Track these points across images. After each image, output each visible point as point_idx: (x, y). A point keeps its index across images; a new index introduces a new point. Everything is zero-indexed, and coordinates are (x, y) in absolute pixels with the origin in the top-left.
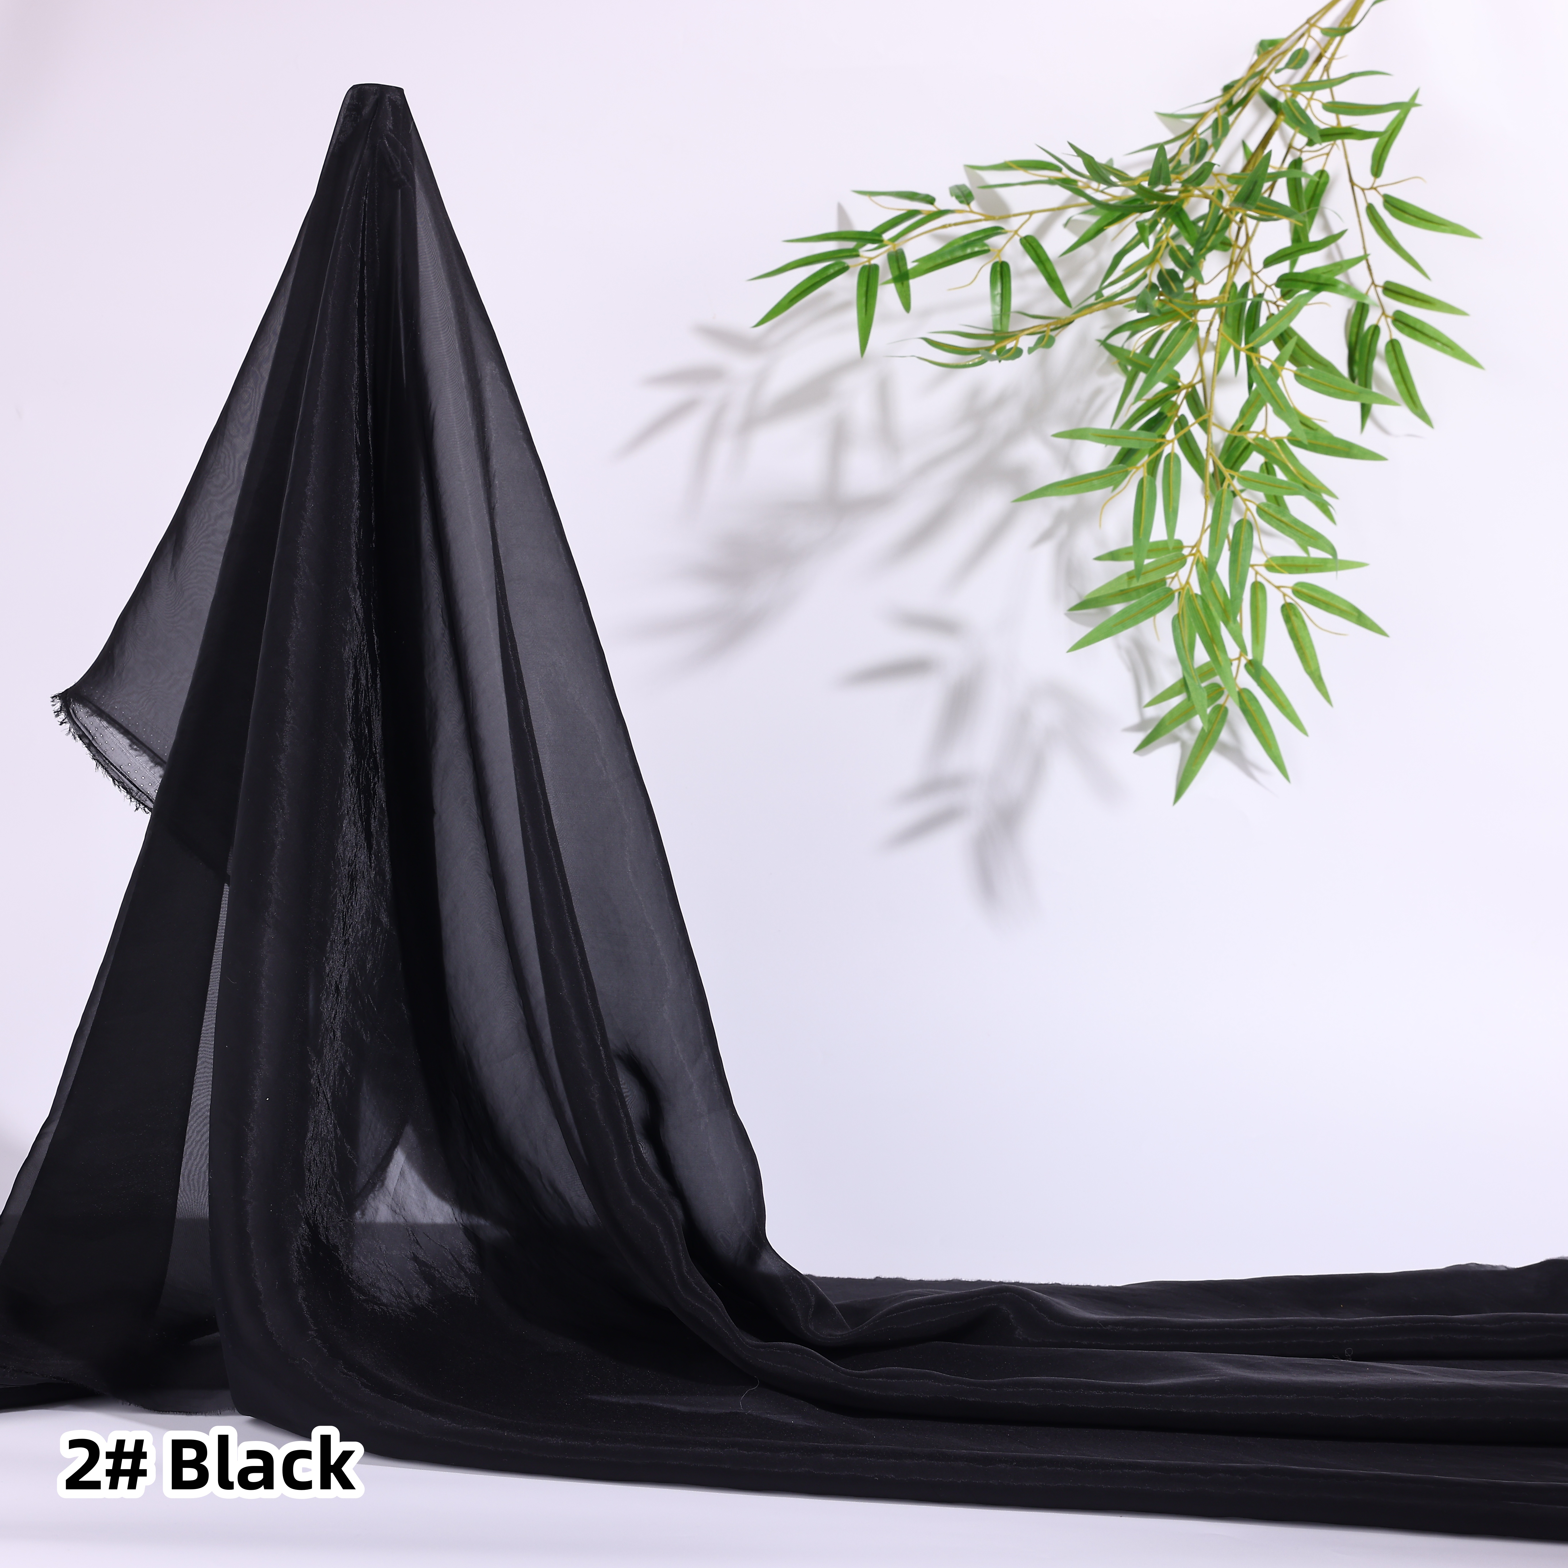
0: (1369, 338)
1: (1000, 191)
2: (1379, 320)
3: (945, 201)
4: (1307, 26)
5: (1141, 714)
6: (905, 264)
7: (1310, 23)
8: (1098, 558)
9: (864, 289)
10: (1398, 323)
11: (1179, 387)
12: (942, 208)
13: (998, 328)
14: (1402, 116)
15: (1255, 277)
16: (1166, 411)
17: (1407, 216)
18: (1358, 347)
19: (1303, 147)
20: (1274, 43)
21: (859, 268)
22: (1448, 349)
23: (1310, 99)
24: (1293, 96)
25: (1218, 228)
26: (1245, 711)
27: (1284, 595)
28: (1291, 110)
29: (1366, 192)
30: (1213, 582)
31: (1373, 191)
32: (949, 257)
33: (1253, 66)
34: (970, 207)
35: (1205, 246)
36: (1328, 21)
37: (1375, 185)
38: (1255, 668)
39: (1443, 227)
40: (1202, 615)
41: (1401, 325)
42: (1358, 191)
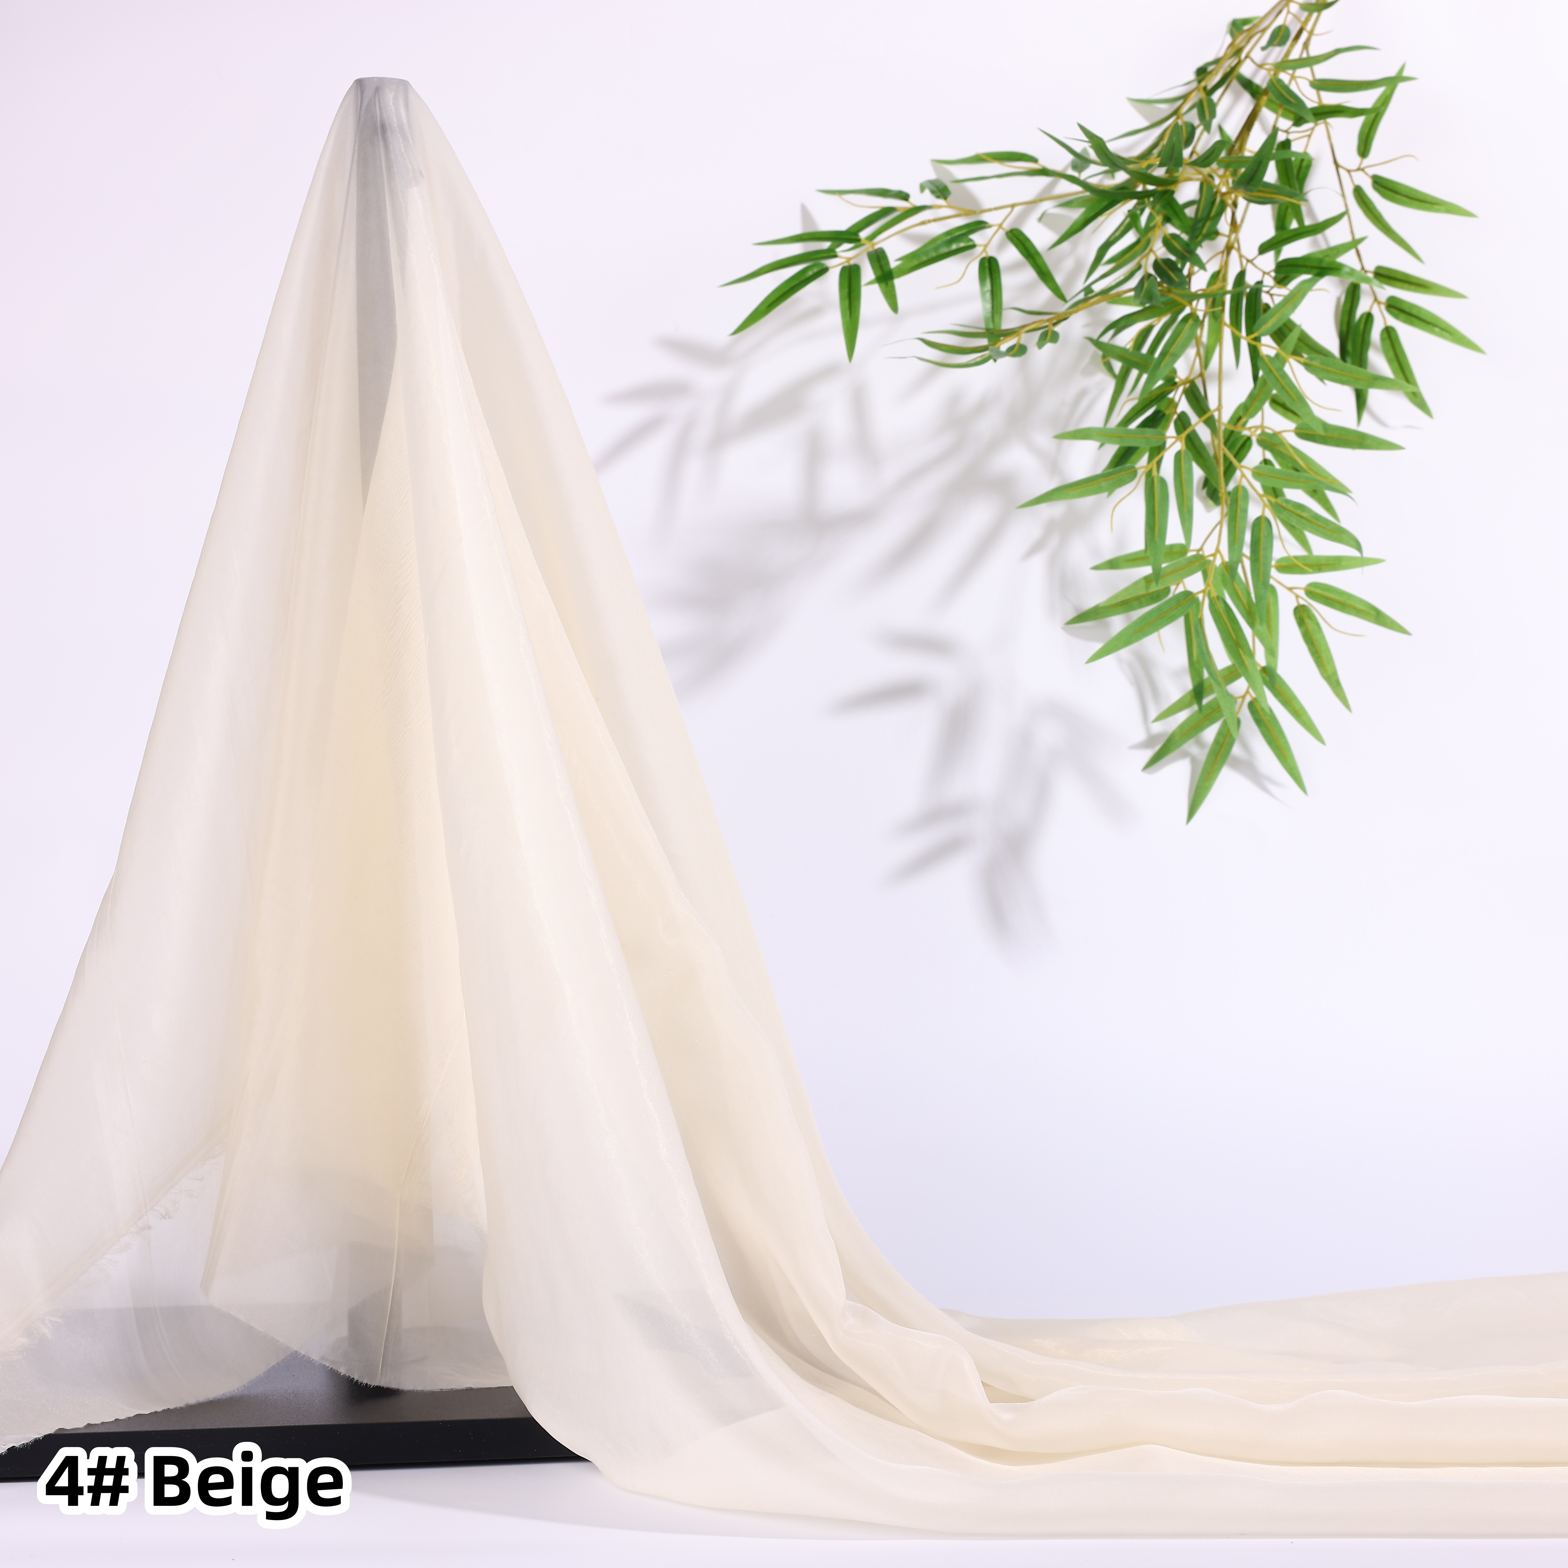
0: (1362, 326)
1: (969, 185)
2: (1371, 307)
3: (918, 198)
5: (1147, 729)
6: (888, 263)
8: (1096, 568)
9: (846, 291)
10: (1392, 310)
11: (1175, 384)
12: (918, 203)
13: (991, 326)
14: (1388, 92)
15: (1249, 265)
16: (1163, 408)
17: (1398, 197)
18: (1350, 337)
19: (1290, 128)
20: (1246, 21)
21: (839, 269)
22: (1447, 334)
23: (1293, 78)
24: (1276, 74)
25: (1212, 214)
26: (1259, 721)
27: (1297, 597)
28: (1277, 89)
29: (1353, 174)
30: (1235, 584)
31: (1360, 173)
32: (934, 254)
33: (1227, 47)
34: (947, 202)
35: (1201, 233)
37: (1363, 166)
38: (1270, 676)
39: (1437, 207)
40: (1225, 618)
41: (1396, 312)
42: (1343, 173)
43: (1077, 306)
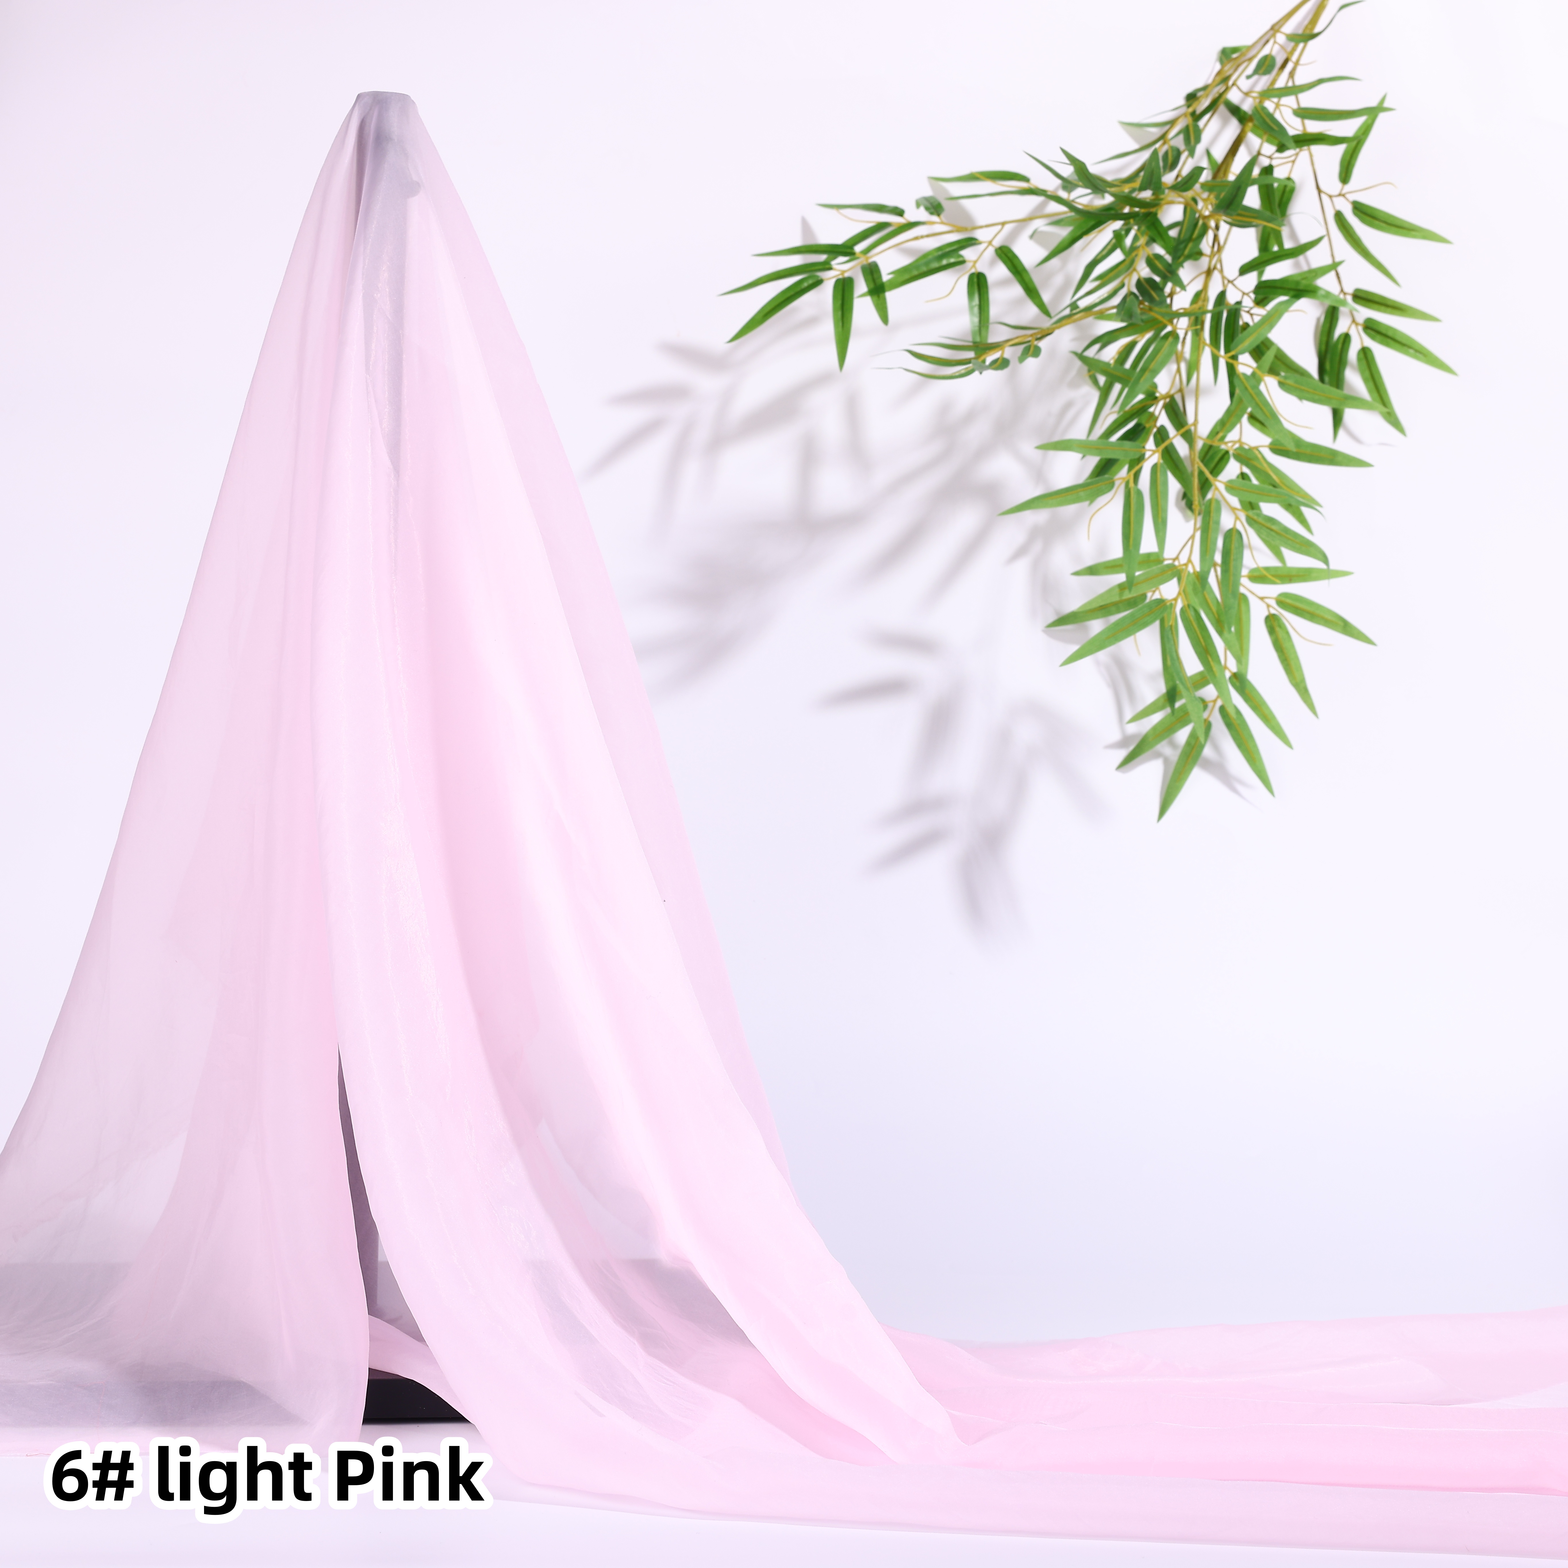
0: (1340, 346)
1: (964, 202)
2: (1349, 328)
3: (914, 214)
4: (1272, 32)
5: (1122, 730)
6: (880, 276)
7: (1275, 29)
8: (1077, 573)
9: (840, 302)
10: (1369, 331)
11: (1156, 398)
12: (913, 219)
13: (978, 339)
14: (1370, 121)
15: (1230, 286)
16: (1143, 422)
17: (1377, 222)
18: (1329, 356)
19: (1273, 154)
20: (1235, 50)
21: (833, 281)
22: (1420, 356)
23: (1277, 106)
24: (1261, 102)
25: (1193, 237)
26: (1229, 725)
27: (1268, 606)
28: (1261, 117)
29: (1335, 199)
30: (1205, 592)
31: (1341, 198)
32: (924, 269)
33: (1219, 73)
34: (941, 219)
35: (1182, 254)
36: (1289, 27)
37: (1344, 192)
38: (1240, 681)
39: (1413, 233)
40: (1195, 626)
41: (1372, 333)
42: (1325, 198)
43: (1062, 321)
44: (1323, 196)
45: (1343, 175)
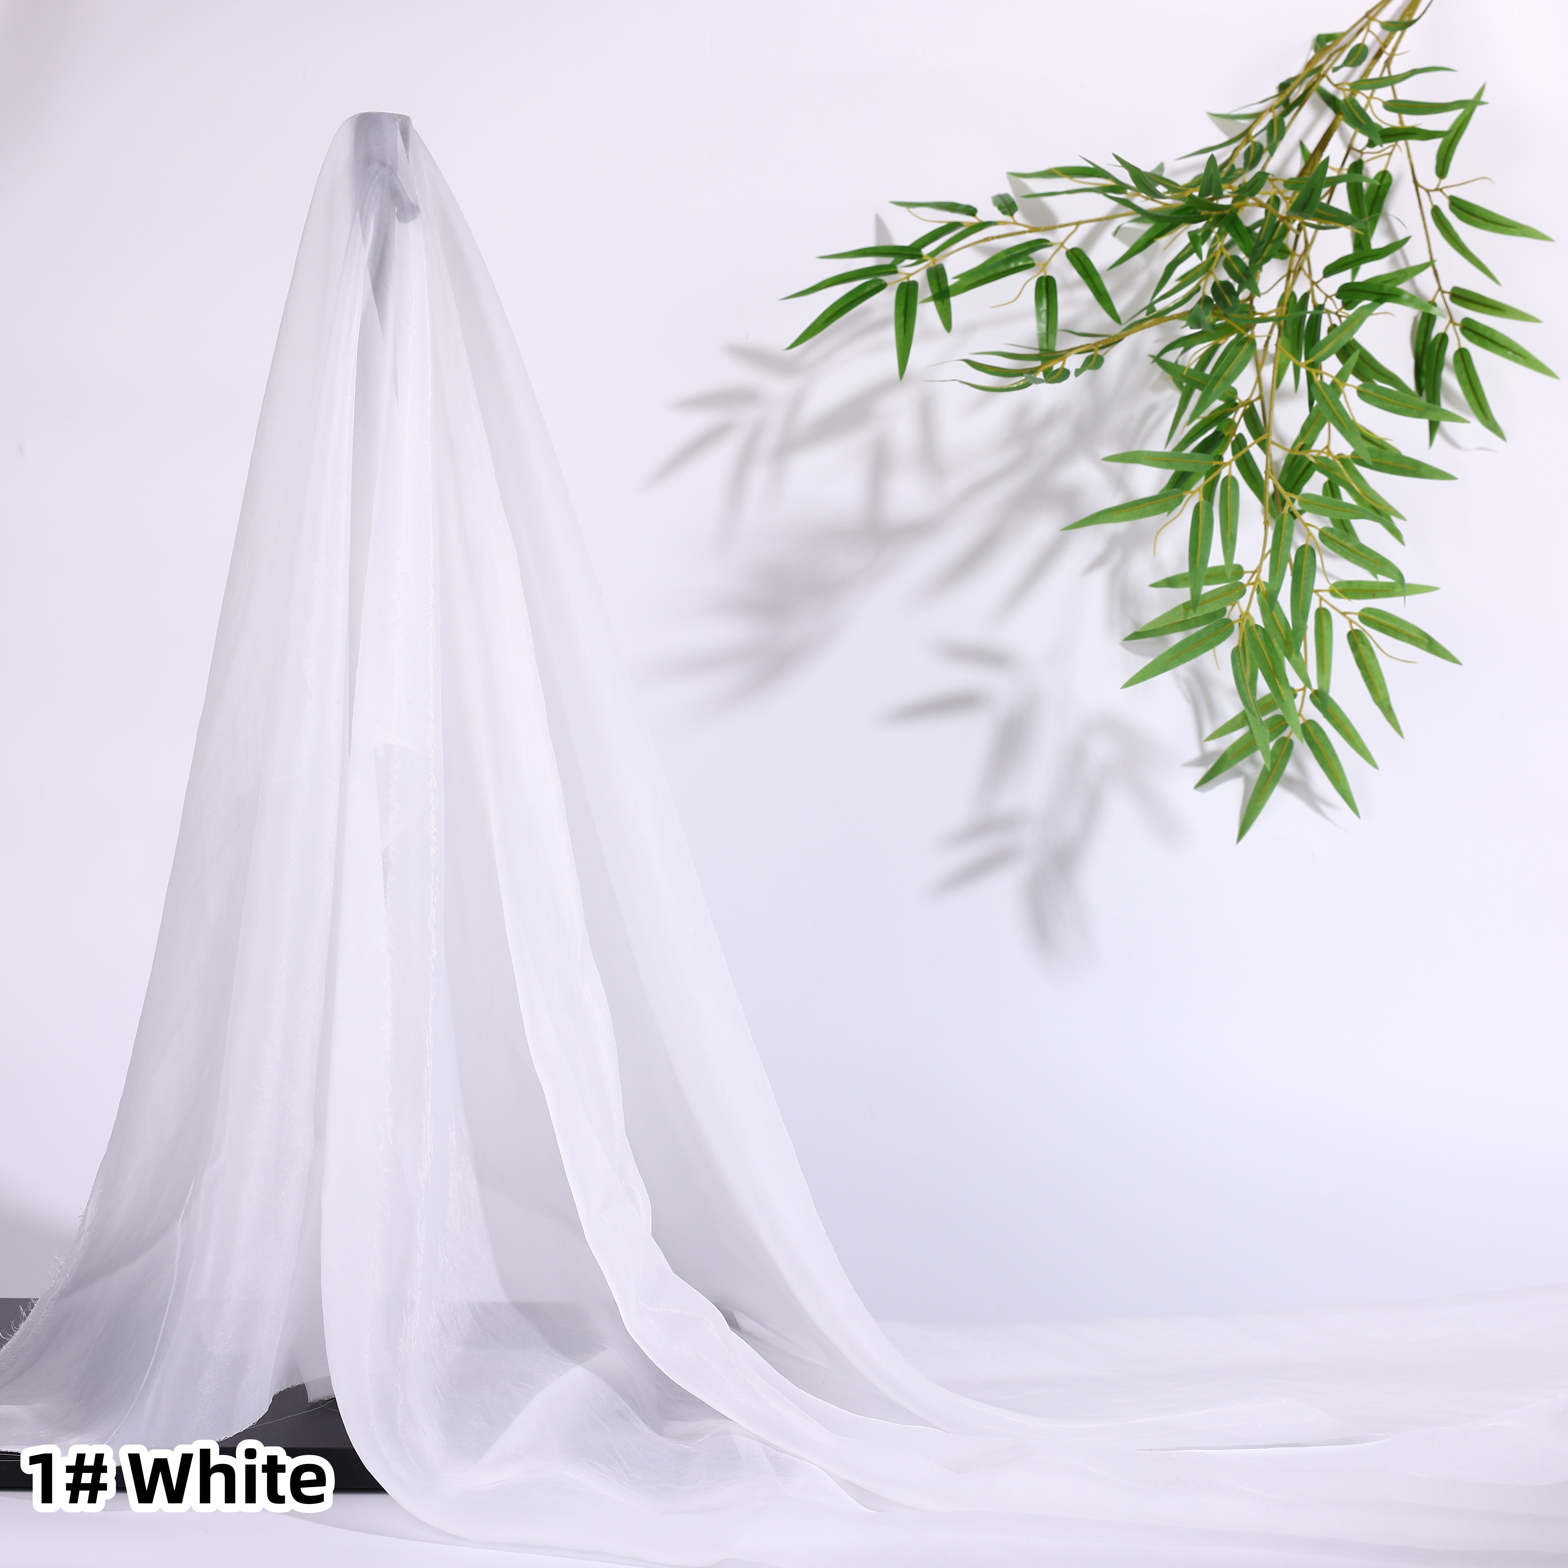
0: (1436, 347)
1: (1046, 200)
2: (1447, 328)
3: (988, 211)
4: (1366, 20)
5: (1202, 748)
6: (946, 280)
7: (1370, 16)
8: (1155, 585)
9: (903, 307)
10: (1467, 332)
11: (1236, 404)
12: (985, 219)
13: (1045, 347)
14: (1468, 113)
15: (1315, 287)
16: (1223, 430)
17: (1474, 218)
18: (1425, 357)
19: (1364, 149)
20: (1331, 37)
21: (897, 285)
22: (1520, 358)
23: (1369, 98)
24: (1353, 94)
25: (1275, 237)
26: (1312, 744)
27: (1351, 622)
28: (1351, 110)
29: (1431, 193)
30: (1273, 612)
31: (1438, 193)
32: (991, 273)
33: (1309, 64)
34: (1013, 219)
35: (1261, 256)
36: (1388, 14)
37: (1441, 187)
38: (1321, 699)
39: (1513, 230)
40: (1263, 648)
41: (1470, 333)
42: (1422, 192)
43: (1136, 326)
44: (1420, 189)
45: (1440, 169)
